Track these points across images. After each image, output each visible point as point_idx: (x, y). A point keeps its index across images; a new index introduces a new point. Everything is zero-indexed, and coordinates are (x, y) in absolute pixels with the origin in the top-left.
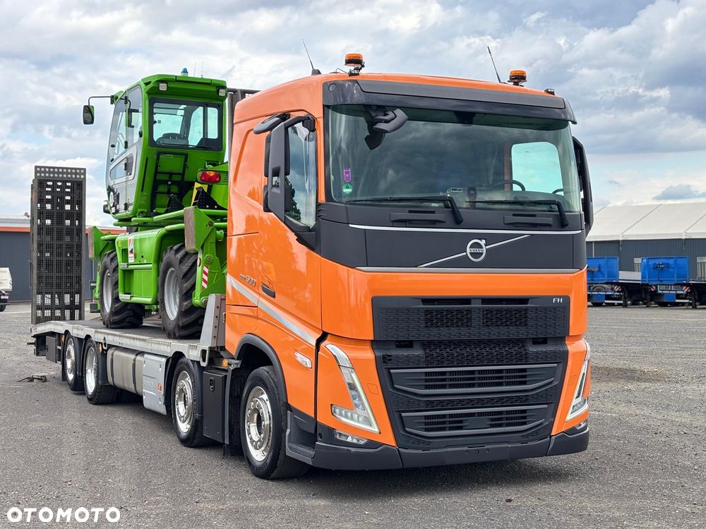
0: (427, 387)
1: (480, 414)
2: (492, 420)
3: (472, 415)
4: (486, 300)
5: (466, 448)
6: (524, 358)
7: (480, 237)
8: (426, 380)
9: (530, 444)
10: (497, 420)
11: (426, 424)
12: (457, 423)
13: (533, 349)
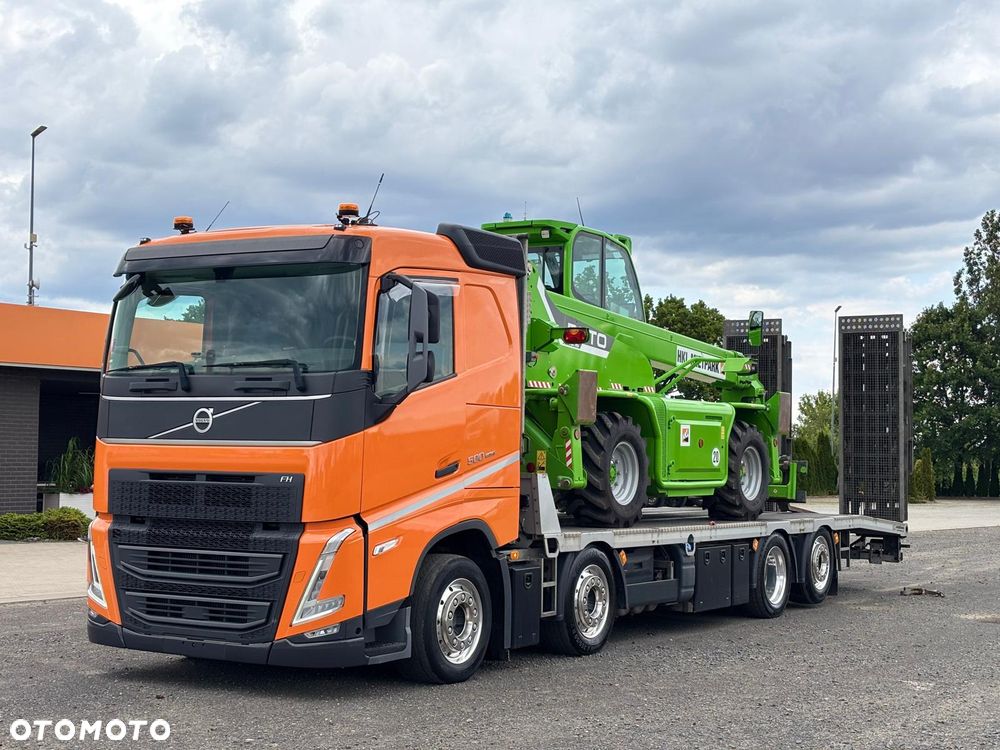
0: (150, 567)
1: (200, 603)
2: (211, 611)
3: (192, 603)
4: (211, 477)
5: (185, 639)
6: (244, 545)
7: (208, 405)
8: (150, 560)
9: (251, 645)
10: (215, 612)
11: (148, 606)
12: (176, 609)
13: (259, 535)
